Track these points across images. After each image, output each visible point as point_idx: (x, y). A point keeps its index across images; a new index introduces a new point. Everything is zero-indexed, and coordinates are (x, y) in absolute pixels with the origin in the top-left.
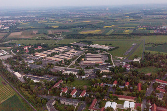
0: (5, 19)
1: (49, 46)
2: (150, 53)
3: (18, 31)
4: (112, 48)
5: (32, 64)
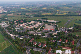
0: (5, 7)
1: (27, 20)
2: (77, 25)
3: (11, 13)
4: (58, 22)
5: (19, 30)
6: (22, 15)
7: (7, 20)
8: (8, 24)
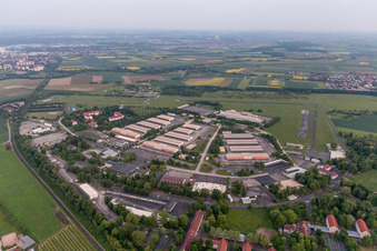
6: (111, 87)
7: (52, 107)
8: (59, 129)
